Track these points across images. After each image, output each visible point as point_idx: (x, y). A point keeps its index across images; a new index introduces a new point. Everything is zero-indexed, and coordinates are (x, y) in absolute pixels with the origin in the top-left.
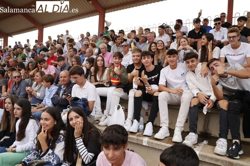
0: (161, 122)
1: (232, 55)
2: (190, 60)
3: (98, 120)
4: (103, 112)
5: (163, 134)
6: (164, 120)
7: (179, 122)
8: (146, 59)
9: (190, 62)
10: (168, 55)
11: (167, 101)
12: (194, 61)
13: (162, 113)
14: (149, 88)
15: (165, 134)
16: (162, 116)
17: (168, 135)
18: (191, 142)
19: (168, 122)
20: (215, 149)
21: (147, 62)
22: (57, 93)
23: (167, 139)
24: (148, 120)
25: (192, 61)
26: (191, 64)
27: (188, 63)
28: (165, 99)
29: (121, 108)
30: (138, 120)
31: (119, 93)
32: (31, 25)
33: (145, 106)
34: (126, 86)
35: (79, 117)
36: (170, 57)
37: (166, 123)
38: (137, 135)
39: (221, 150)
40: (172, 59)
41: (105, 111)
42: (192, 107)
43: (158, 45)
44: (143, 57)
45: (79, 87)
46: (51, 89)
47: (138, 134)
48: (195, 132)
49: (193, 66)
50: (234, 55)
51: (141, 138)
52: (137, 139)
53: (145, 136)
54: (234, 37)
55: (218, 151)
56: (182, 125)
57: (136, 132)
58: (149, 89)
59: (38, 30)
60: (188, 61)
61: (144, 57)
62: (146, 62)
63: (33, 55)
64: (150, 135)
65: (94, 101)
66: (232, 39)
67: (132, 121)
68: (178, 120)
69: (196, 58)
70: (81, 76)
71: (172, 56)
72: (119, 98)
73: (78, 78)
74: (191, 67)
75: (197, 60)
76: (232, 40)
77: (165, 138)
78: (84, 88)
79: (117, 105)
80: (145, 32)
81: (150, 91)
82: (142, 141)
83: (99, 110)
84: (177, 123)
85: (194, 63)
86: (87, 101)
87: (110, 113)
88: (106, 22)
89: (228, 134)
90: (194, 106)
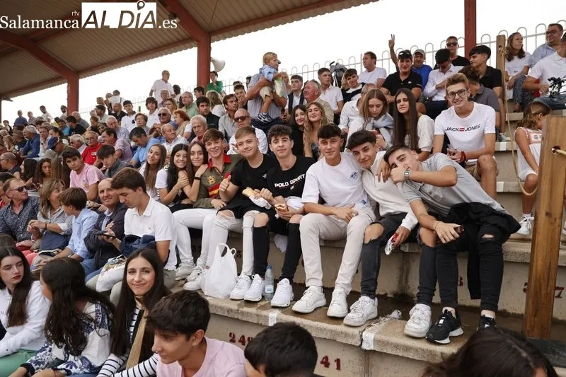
0: (307, 278)
1: (457, 130)
2: (359, 149)
3: (184, 279)
4: (195, 261)
5: (311, 301)
6: (313, 273)
7: (341, 275)
8: (280, 143)
9: (361, 152)
10: (321, 140)
11: (317, 233)
12: (368, 149)
13: (308, 259)
14: (281, 206)
15: (315, 302)
16: (309, 265)
17: (323, 302)
18: (361, 315)
19: (321, 277)
20: (406, 327)
21: (282, 149)
22: (97, 226)
23: (318, 311)
24: (281, 274)
25: (365, 150)
26: (362, 155)
27: (357, 153)
28: (314, 230)
29: (229, 251)
30: (263, 275)
31: (226, 221)
32: (51, 73)
33: (281, 244)
34: (239, 206)
35: (148, 272)
36: (325, 143)
37: (316, 279)
38: (258, 306)
39: (417, 327)
40: (329, 147)
41: (200, 261)
42: (367, 245)
43: (309, 114)
44: (273, 139)
45: (137, 213)
46: (81, 219)
47: (262, 303)
48: (371, 294)
49: (367, 158)
50: (462, 130)
51: (264, 313)
52: (258, 315)
53: (275, 307)
54: (460, 92)
55: (411, 329)
56: (348, 281)
57: (257, 300)
58: (281, 208)
59: (66, 84)
60: (356, 149)
61: (275, 138)
62: (279, 149)
63: (53, 143)
64: (285, 305)
65: (169, 241)
66: (457, 96)
67: (250, 277)
68: (340, 272)
69: (371, 142)
70: (135, 191)
71: (328, 140)
72: (227, 231)
73: (128, 196)
74: (364, 161)
75: (374, 146)
76: (457, 100)
77: (315, 309)
78: (145, 216)
79: (221, 246)
80: (292, 82)
81: (284, 211)
82: (266, 318)
83: (187, 259)
84: (339, 276)
85: (369, 153)
86: (153, 242)
87: (207, 264)
88: (214, 61)
89: (434, 295)
90: (371, 242)
